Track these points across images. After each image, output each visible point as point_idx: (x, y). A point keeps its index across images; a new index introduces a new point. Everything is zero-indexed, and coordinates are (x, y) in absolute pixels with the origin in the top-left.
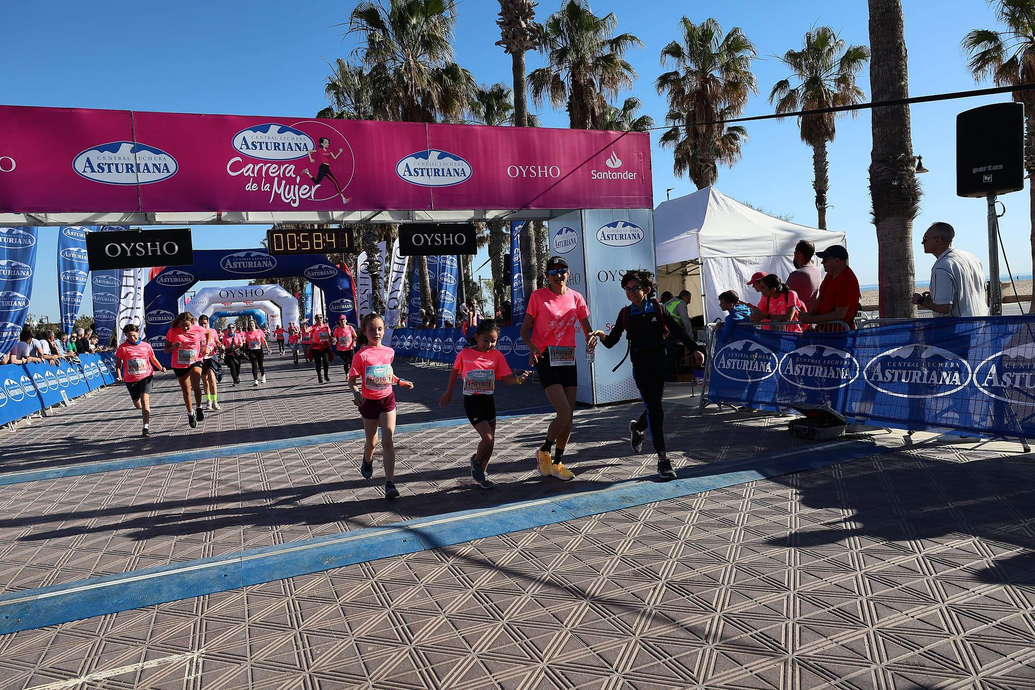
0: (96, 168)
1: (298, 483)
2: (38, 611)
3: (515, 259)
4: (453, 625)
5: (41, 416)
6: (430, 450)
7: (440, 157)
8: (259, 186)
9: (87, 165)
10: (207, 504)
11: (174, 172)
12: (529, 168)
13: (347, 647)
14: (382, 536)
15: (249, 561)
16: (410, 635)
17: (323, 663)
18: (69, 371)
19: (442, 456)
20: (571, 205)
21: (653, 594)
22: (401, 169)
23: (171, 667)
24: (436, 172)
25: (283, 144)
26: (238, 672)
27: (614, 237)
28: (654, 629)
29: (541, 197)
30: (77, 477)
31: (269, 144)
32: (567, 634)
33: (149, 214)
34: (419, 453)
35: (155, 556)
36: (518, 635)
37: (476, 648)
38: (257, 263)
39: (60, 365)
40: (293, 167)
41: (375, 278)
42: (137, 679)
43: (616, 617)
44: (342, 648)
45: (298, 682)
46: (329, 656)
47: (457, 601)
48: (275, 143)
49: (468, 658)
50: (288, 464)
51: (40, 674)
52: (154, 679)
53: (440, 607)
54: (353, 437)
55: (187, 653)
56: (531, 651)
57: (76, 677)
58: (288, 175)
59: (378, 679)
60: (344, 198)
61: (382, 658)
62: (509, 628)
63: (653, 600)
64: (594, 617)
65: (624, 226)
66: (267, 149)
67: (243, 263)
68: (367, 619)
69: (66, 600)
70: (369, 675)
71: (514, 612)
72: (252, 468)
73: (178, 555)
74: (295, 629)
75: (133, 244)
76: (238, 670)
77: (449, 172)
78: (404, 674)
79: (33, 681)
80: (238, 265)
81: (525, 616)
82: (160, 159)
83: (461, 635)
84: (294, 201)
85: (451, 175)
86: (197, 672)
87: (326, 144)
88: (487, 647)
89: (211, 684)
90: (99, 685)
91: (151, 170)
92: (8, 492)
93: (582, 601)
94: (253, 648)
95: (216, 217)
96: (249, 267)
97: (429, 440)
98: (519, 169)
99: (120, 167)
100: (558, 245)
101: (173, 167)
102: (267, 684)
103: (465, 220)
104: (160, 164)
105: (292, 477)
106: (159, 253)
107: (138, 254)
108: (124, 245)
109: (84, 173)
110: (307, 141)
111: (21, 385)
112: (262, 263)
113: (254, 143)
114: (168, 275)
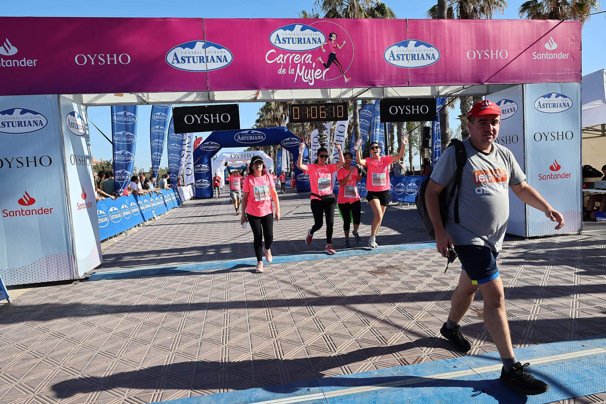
0: (180, 60)
5: (142, 225)
7: (416, 45)
8: (287, 71)
9: (175, 58)
11: (230, 62)
18: (156, 199)
20: (515, 81)
22: (387, 55)
24: (413, 57)
25: (304, 39)
27: (548, 105)
31: (294, 39)
33: (211, 93)
38: (255, 137)
39: (152, 196)
40: (310, 56)
48: (298, 39)
54: (346, 255)
58: (307, 62)
60: (346, 79)
65: (556, 97)
66: (293, 43)
67: (247, 137)
75: (201, 115)
77: (423, 56)
80: (244, 138)
82: (221, 52)
84: (311, 81)
85: (424, 59)
87: (334, 38)
91: (216, 61)
92: (126, 285)
95: (253, 97)
96: (250, 139)
98: (476, 53)
99: (195, 58)
101: (229, 58)
104: (221, 56)
106: (218, 122)
107: (205, 122)
108: (196, 116)
109: (172, 64)
110: (320, 36)
111: (130, 208)
112: (257, 137)
113: (284, 39)
114: (206, 144)
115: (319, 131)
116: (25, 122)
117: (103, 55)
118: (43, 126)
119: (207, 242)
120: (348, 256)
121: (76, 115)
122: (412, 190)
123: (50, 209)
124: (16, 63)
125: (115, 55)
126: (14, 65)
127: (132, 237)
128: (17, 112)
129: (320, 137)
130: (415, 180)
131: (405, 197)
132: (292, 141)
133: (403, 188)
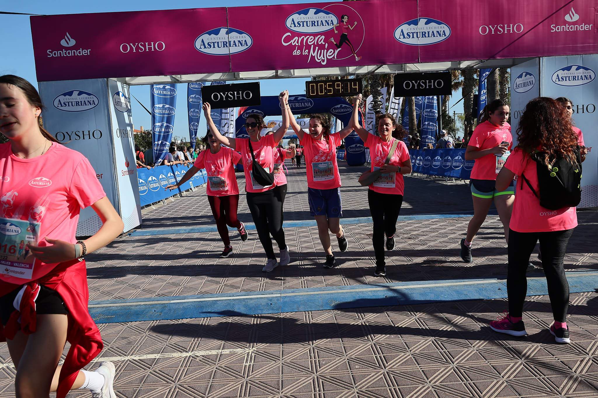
0: (207, 46)
1: (319, 249)
2: (170, 310)
3: (483, 98)
4: (416, 361)
5: (179, 196)
6: (409, 235)
7: (427, 23)
8: (302, 52)
9: (202, 44)
10: (264, 257)
11: (250, 46)
12: (497, 27)
13: (342, 363)
14: (371, 291)
15: (285, 297)
16: (385, 362)
17: (326, 370)
19: (417, 240)
20: (531, 54)
21: (580, 365)
22: (397, 34)
23: (237, 355)
24: (424, 35)
25: (318, 21)
26: (274, 366)
27: (567, 78)
28: (578, 392)
29: (506, 49)
30: (195, 233)
31: (308, 23)
32: (503, 383)
33: (236, 73)
34: (401, 237)
35: (233, 286)
36: (464, 377)
37: (431, 380)
38: (301, 104)
40: (323, 37)
42: (218, 359)
43: (546, 377)
44: (339, 363)
45: (309, 380)
46: (330, 366)
47: (420, 344)
48: (312, 22)
49: (425, 386)
50: (314, 237)
51: (168, 346)
52: (227, 361)
53: (408, 347)
54: (356, 222)
55: (246, 349)
56: (473, 391)
57: (186, 352)
58: (320, 43)
59: (361, 388)
60: (356, 57)
61: (365, 375)
62: (457, 370)
63: (580, 369)
64: (527, 374)
65: (577, 69)
66: (307, 26)
67: (293, 104)
68: (357, 346)
69: (185, 305)
70: (355, 384)
71: (462, 360)
72: (292, 237)
73: (245, 287)
74: (310, 345)
75: (226, 93)
76: (274, 365)
77: (434, 33)
78: (379, 388)
79: (165, 350)
81: (471, 364)
82: (242, 37)
83: (421, 369)
84: (323, 61)
85: (434, 36)
86: (251, 361)
87: (346, 19)
88: (439, 381)
89: (258, 370)
90: (198, 359)
91: (238, 45)
93: (518, 361)
94: (284, 353)
95: (274, 74)
96: (297, 106)
97: (409, 228)
98: (489, 28)
99: (220, 43)
100: (518, 86)
101: (249, 42)
102: (290, 377)
103: (444, 70)
104: (242, 41)
105: (316, 245)
106: (241, 98)
107: (229, 99)
108: (221, 93)
109: (200, 49)
110: (333, 18)
111: (168, 178)
112: (304, 104)
113: (299, 22)
114: (249, 112)
116: (81, 102)
117: (143, 43)
118: (95, 105)
120: (358, 223)
121: (121, 94)
123: (101, 175)
124: (74, 52)
125: (152, 43)
126: (73, 55)
127: (169, 205)
128: (75, 93)
131: (452, 171)
132: (343, 108)
133: (450, 162)
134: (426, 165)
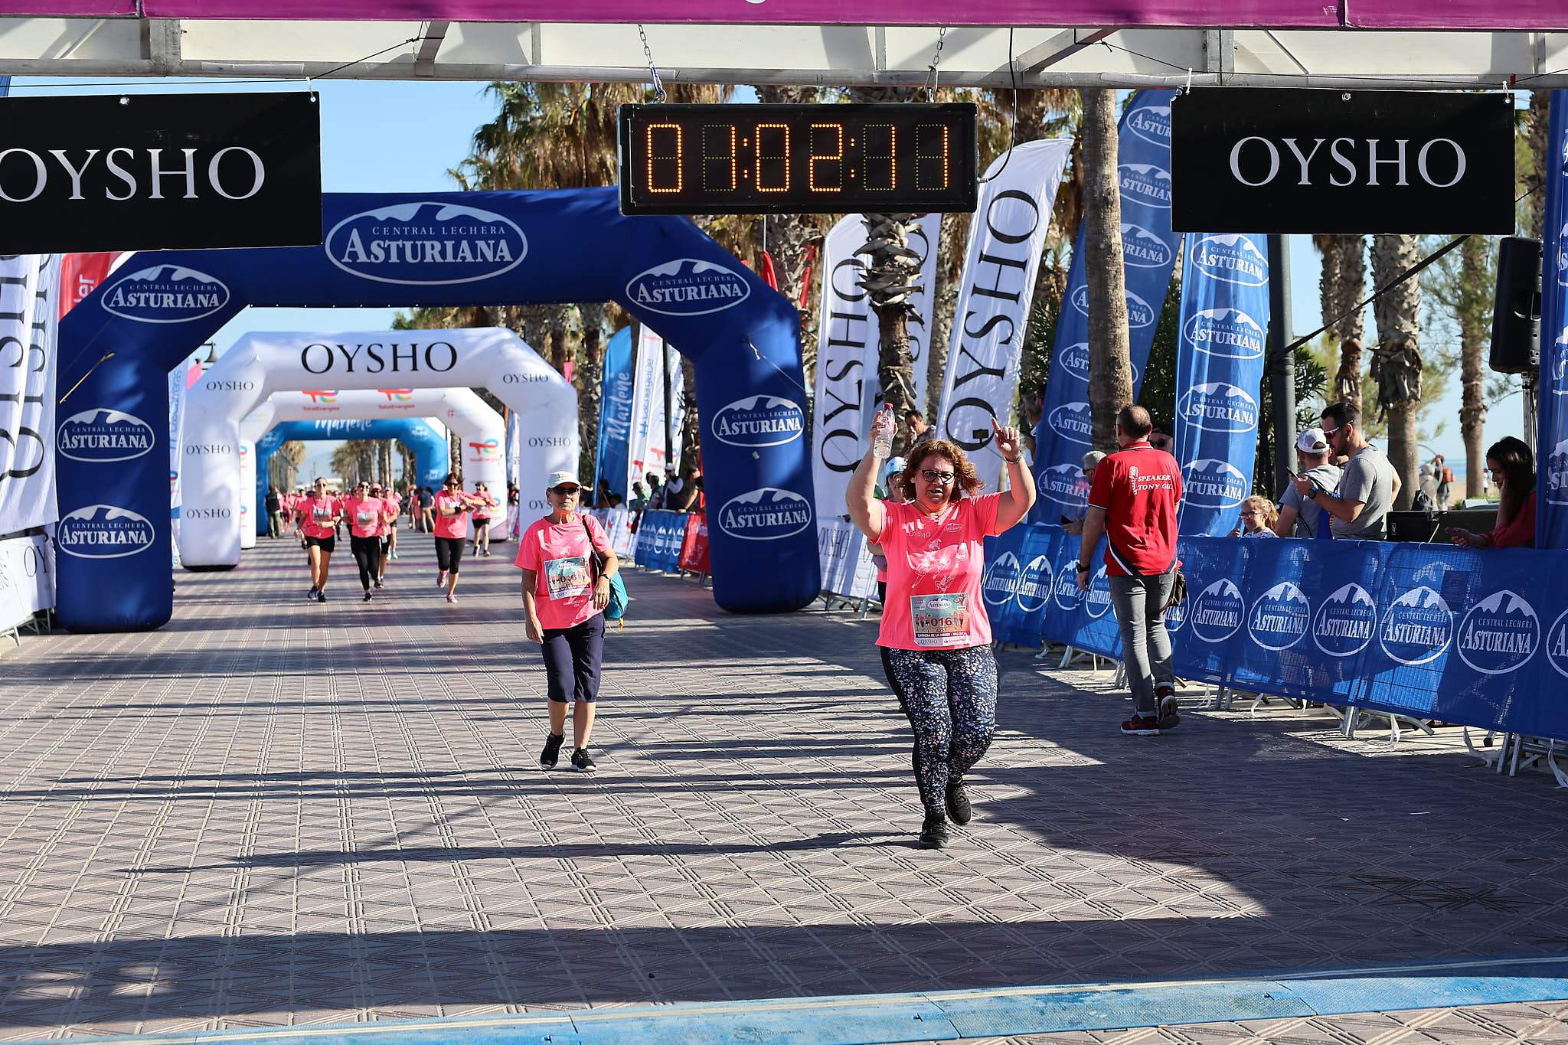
38: (456, 249)
41: (891, 316)
54: (931, 1030)
67: (408, 245)
75: (93, 152)
80: (387, 251)
95: (416, 47)
96: (428, 259)
106: (191, 193)
107: (110, 195)
108: (59, 154)
112: (474, 249)
114: (143, 281)
115: (872, 225)
119: (94, 917)
120: (946, 1034)
122: (1417, 635)
129: (878, 261)
130: (1437, 569)
131: (1378, 677)
132: (698, 280)
133: (1366, 619)
134: (1209, 630)
